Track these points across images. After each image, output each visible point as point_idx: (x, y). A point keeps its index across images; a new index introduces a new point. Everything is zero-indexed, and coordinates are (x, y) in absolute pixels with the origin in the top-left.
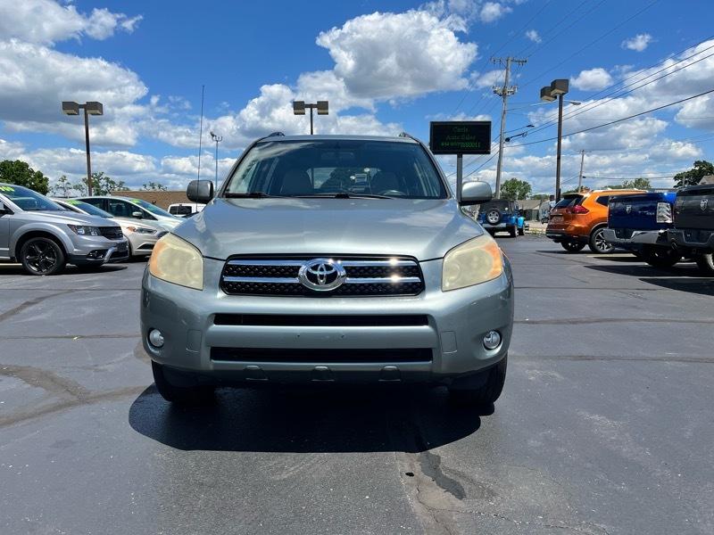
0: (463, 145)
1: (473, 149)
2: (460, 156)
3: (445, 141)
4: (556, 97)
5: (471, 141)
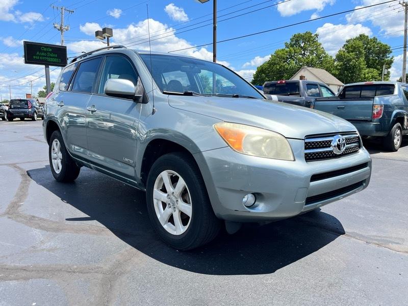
0: (49, 59)
1: (54, 62)
2: (47, 66)
3: (36, 55)
4: (105, 38)
5: (55, 57)
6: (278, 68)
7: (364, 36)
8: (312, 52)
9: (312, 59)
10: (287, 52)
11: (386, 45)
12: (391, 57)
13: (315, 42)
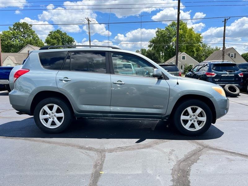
6: (6, 43)
7: (59, 31)
8: (29, 36)
9: (31, 40)
10: (11, 33)
11: (72, 38)
12: (75, 44)
13: (31, 30)
